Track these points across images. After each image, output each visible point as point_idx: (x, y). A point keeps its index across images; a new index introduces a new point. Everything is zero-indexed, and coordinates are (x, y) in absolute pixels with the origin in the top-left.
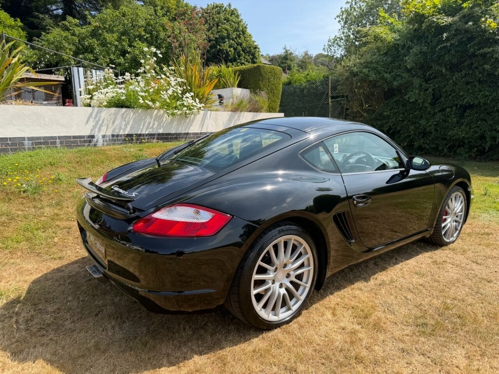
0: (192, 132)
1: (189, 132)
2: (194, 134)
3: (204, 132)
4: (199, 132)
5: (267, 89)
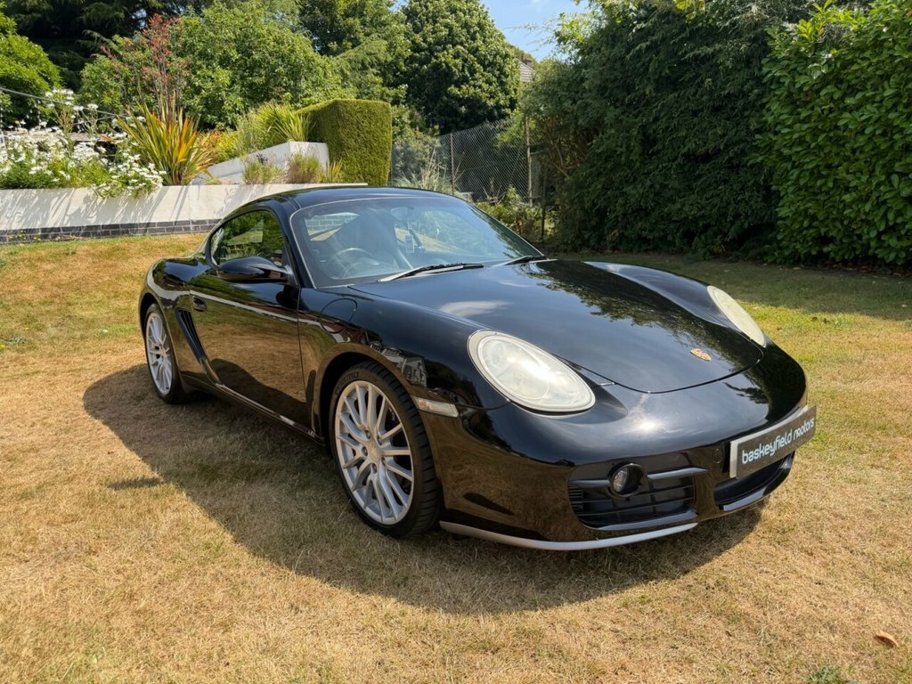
0: (157, 221)
1: (152, 221)
2: (160, 224)
3: (183, 220)
4: (173, 220)
5: (355, 141)
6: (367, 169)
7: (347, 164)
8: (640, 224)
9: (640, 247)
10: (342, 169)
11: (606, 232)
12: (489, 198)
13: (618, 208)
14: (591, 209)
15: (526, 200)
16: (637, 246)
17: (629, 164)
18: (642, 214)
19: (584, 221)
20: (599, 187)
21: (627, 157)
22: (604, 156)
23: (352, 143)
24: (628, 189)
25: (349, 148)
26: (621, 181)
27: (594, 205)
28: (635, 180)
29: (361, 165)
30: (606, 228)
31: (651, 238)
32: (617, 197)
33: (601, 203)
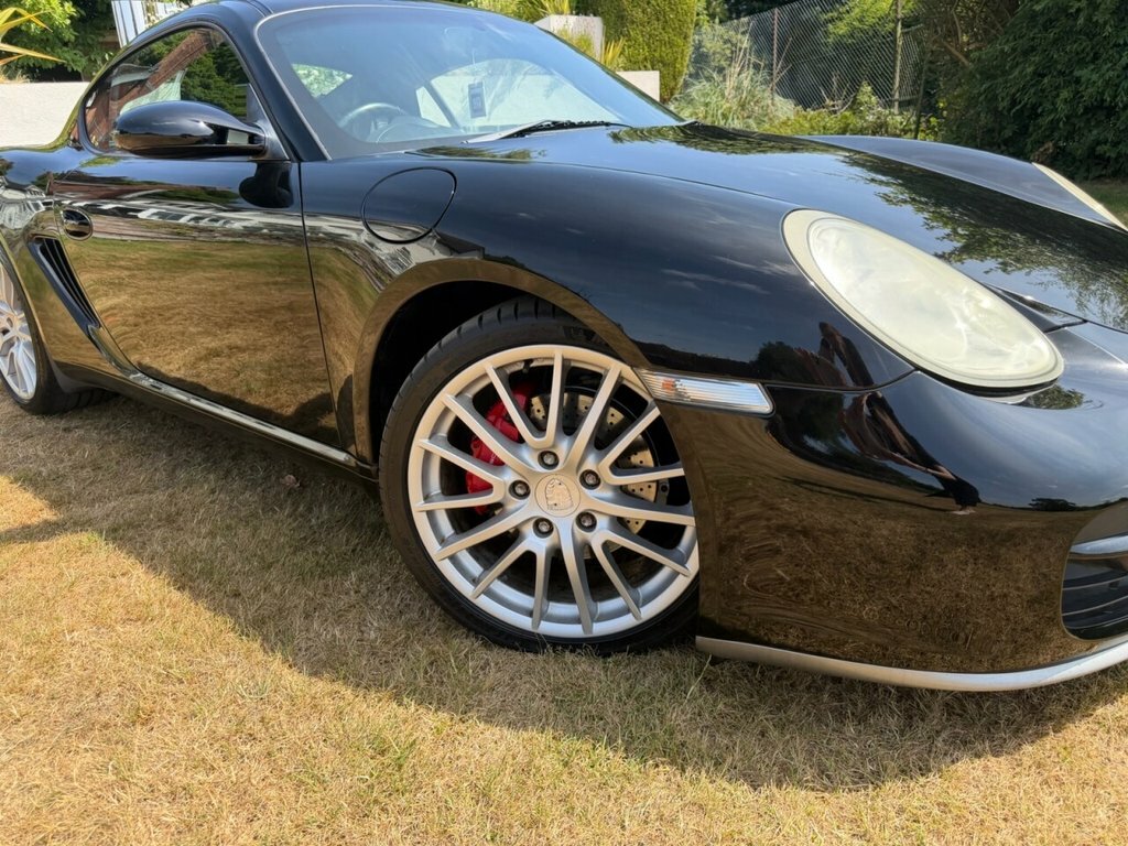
5: (643, 12)
6: (657, 55)
7: (629, 47)
8: (1095, 132)
9: (1088, 170)
10: (621, 53)
11: (1029, 147)
12: (828, 102)
13: (1060, 105)
14: (1009, 110)
15: (889, 104)
16: (1083, 170)
17: (1092, 30)
18: (1101, 115)
19: (991, 131)
20: (1030, 70)
21: (1089, 19)
22: (1041, 20)
23: (638, 14)
24: (1083, 73)
25: (633, 22)
26: (1070, 60)
27: (1014, 103)
28: (1096, 57)
29: (649, 47)
30: (1029, 141)
31: (1113, 155)
32: (1057, 88)
33: (1028, 98)
